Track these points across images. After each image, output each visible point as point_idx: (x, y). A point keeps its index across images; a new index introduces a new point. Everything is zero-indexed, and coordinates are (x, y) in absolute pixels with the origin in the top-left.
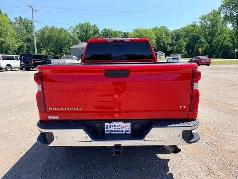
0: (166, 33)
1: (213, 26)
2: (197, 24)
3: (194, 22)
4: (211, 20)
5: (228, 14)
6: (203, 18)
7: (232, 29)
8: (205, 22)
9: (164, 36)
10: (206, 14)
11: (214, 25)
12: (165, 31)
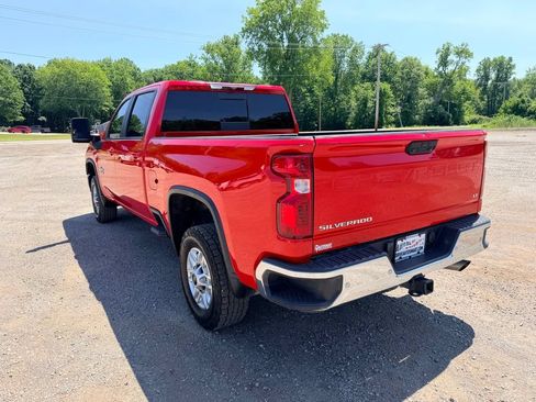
0: (134, 74)
1: (228, 67)
2: (197, 60)
3: (192, 55)
4: (223, 56)
5: (256, 48)
6: (209, 49)
7: (260, 76)
8: (213, 58)
9: (129, 80)
10: (213, 42)
11: (229, 65)
12: (130, 70)
